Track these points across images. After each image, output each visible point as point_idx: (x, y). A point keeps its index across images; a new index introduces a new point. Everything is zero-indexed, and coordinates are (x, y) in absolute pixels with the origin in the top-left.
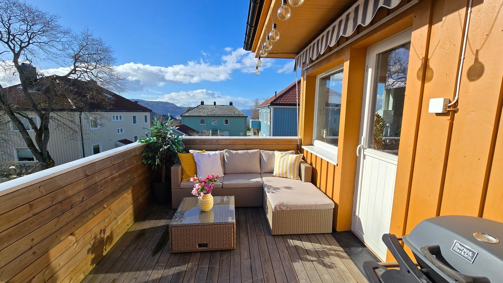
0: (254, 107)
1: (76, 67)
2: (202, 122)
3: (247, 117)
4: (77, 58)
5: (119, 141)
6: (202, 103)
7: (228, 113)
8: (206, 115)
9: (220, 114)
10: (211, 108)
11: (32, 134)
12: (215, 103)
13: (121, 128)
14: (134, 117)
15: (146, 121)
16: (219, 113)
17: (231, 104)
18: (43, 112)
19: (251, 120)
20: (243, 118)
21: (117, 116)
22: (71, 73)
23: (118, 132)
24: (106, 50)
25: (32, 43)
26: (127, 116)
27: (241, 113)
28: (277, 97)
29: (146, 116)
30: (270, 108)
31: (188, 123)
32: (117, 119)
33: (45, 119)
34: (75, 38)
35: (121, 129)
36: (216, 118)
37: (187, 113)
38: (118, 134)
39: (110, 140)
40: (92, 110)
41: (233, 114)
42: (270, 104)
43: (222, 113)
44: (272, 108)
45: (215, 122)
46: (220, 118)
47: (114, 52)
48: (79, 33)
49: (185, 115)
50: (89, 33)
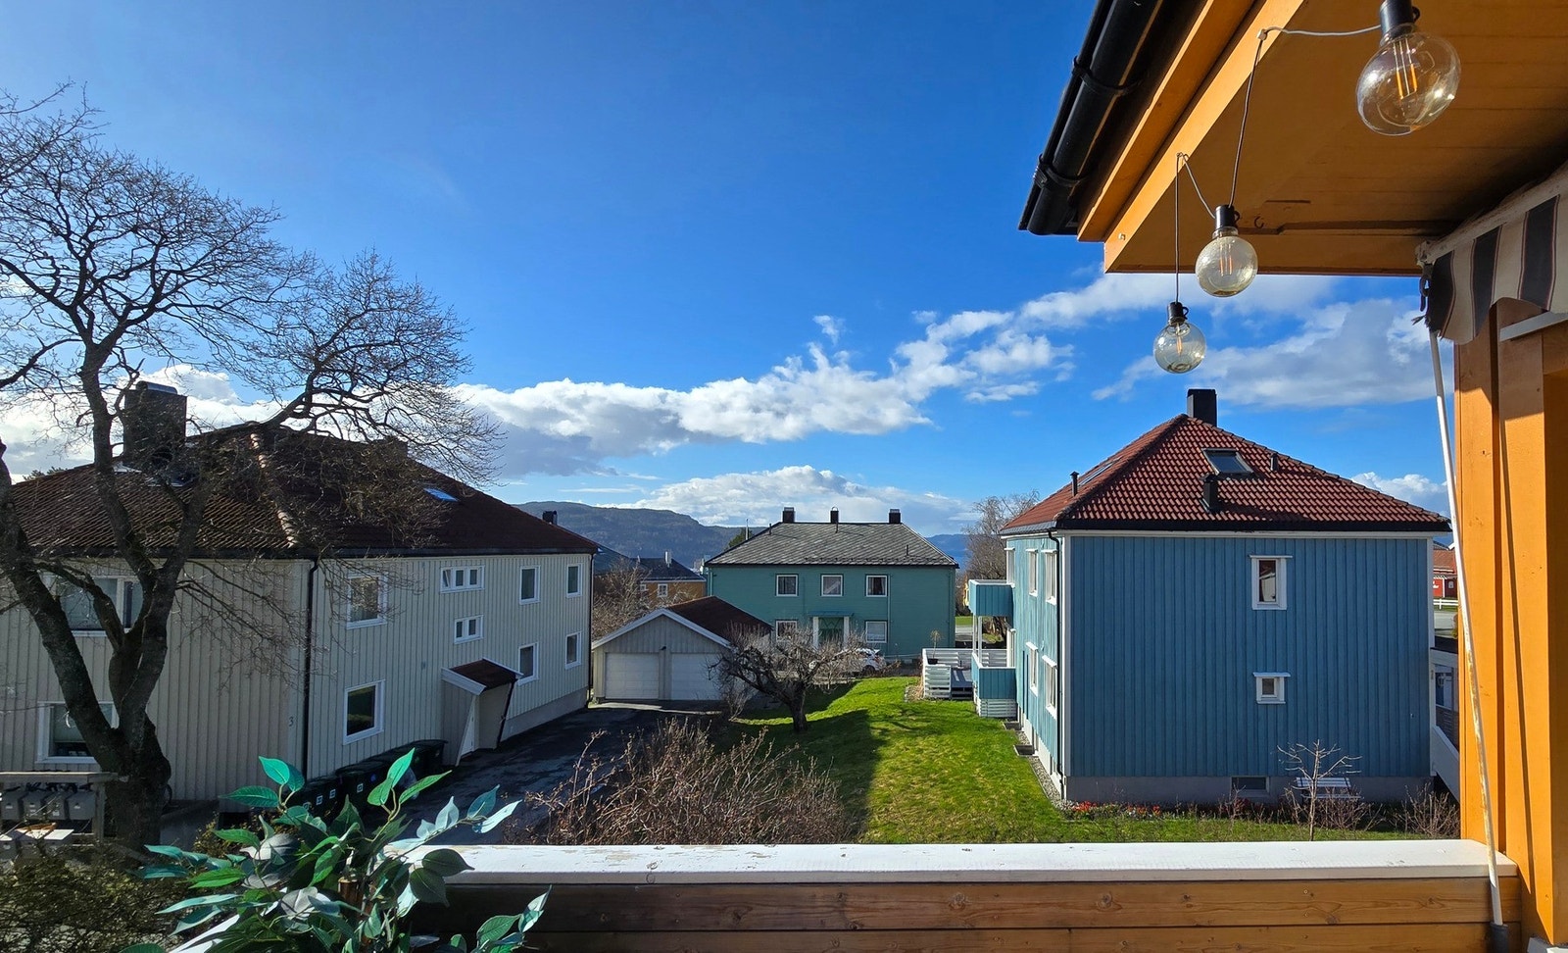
0: (981, 531)
1: (311, 390)
2: (786, 586)
3: (957, 566)
4: (320, 362)
5: (458, 670)
6: (789, 515)
7: (881, 552)
8: (799, 561)
9: (852, 555)
10: (821, 535)
11: (97, 653)
12: (834, 515)
13: (472, 618)
14: (529, 576)
15: (572, 588)
16: (852, 552)
17: (895, 517)
18: (158, 564)
19: (974, 582)
20: (943, 573)
21: (460, 574)
22: (289, 412)
23: (459, 635)
24: (432, 331)
25: (164, 310)
26: (500, 571)
27: (935, 552)
28: (1082, 492)
29: (573, 571)
30: (1054, 539)
31: (733, 593)
32: (460, 582)
33: (159, 589)
34: (325, 289)
35: (472, 623)
36: (836, 570)
37: (729, 554)
38: (456, 639)
39: (424, 665)
40: (355, 551)
41: (902, 556)
42: (1055, 524)
43: (860, 554)
44: (1063, 540)
45: (834, 587)
46: (852, 571)
47: (464, 337)
48: (339, 271)
49: (724, 560)
50: (379, 269)
